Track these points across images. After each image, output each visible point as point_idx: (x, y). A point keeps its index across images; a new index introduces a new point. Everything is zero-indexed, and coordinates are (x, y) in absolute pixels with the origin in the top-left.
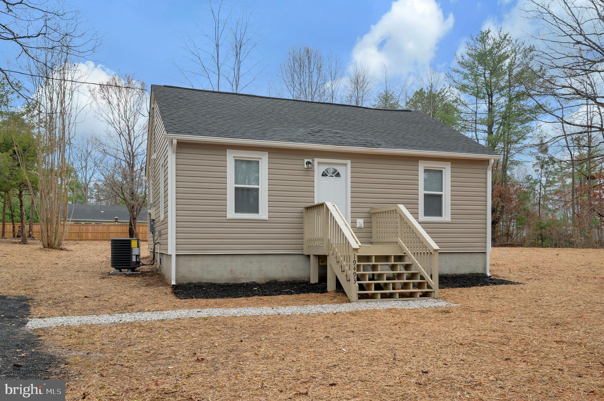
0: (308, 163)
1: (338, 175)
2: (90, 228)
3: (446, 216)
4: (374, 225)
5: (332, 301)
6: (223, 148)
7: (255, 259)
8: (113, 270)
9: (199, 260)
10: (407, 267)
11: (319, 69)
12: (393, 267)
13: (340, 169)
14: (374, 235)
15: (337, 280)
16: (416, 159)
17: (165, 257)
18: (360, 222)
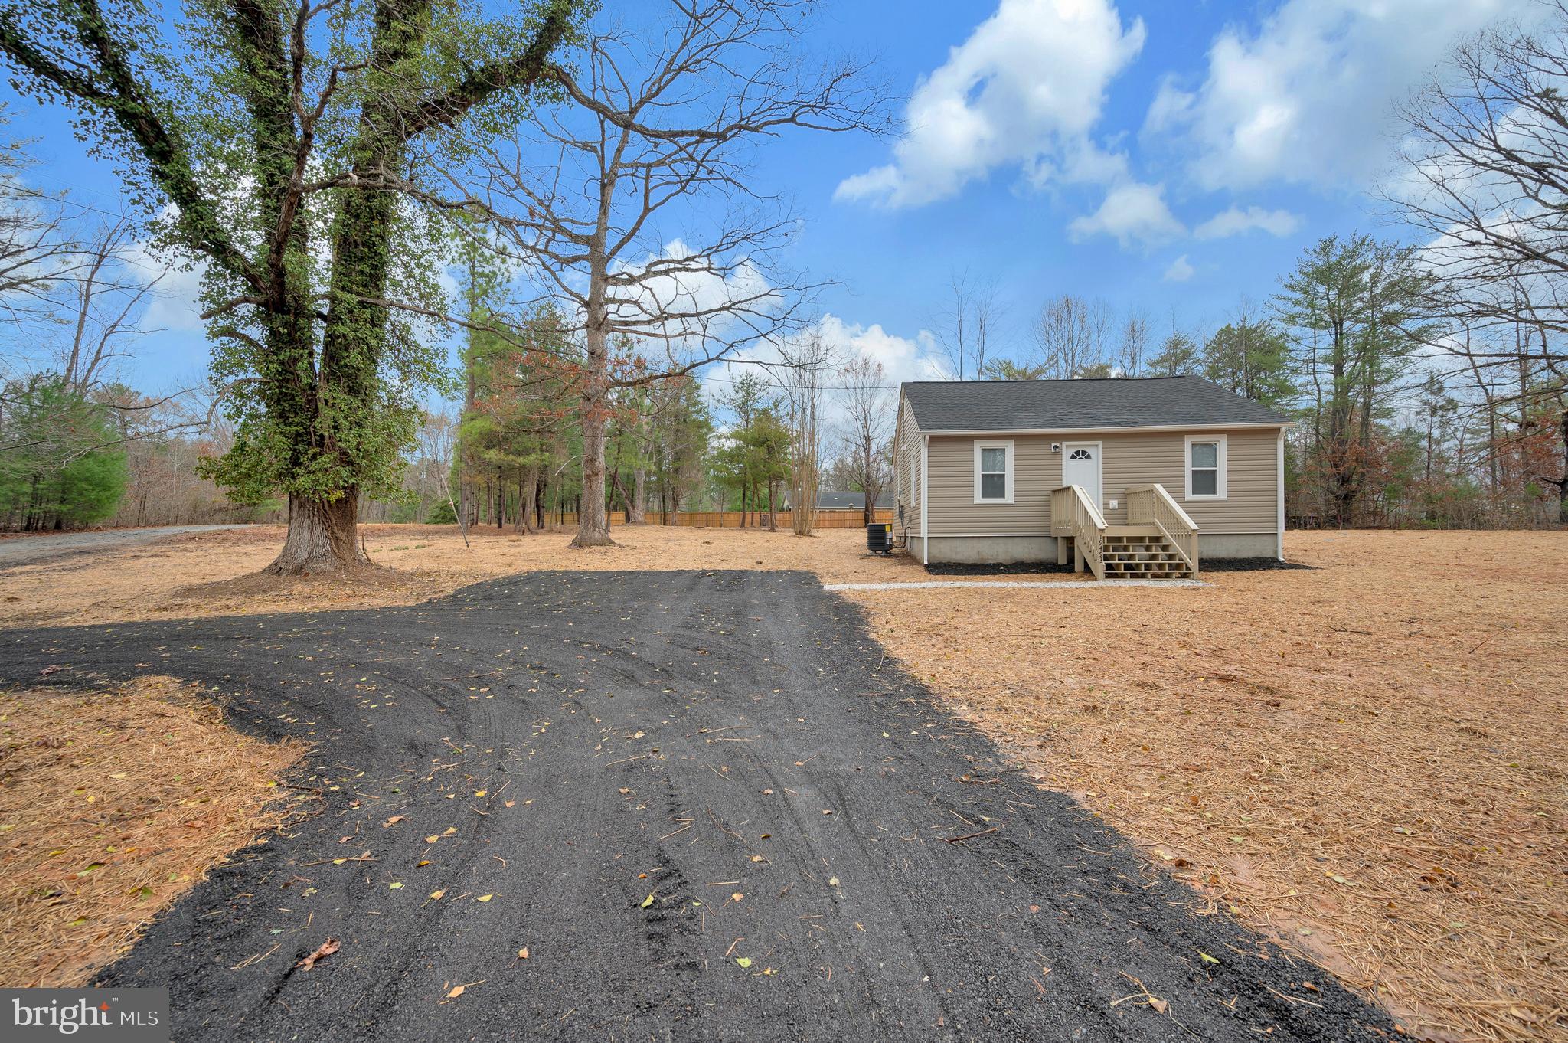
0: (1056, 447)
1: (1089, 457)
2: (827, 516)
3: (1222, 493)
4: (1130, 506)
5: (1078, 579)
6: (971, 439)
7: (1000, 541)
8: (869, 552)
9: (949, 543)
10: (1165, 548)
11: (1082, 321)
12: (1148, 548)
13: (1089, 451)
14: (1130, 516)
15: (1085, 562)
16: (1182, 434)
17: (915, 541)
18: (1114, 504)
